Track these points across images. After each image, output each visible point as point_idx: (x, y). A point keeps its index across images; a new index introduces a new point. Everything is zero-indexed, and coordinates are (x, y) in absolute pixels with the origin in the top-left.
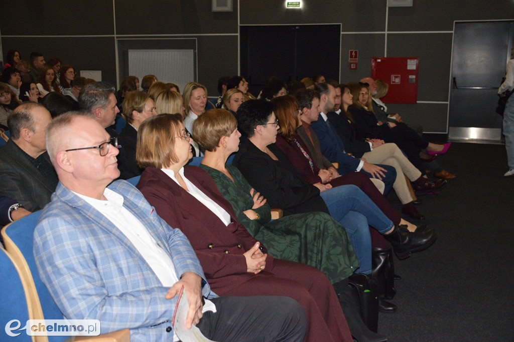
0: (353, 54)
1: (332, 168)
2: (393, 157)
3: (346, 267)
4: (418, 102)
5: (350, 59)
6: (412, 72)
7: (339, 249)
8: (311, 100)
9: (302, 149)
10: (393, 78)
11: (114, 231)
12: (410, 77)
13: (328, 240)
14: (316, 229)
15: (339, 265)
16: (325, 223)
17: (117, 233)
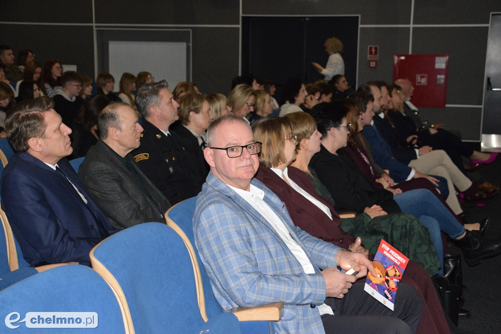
0: (373, 50)
1: (385, 174)
2: (442, 165)
3: (433, 265)
4: (447, 106)
5: (369, 56)
6: (440, 71)
7: (425, 248)
8: (366, 104)
9: (362, 154)
10: (419, 78)
11: (261, 219)
12: (439, 77)
13: (415, 239)
14: (402, 228)
15: (424, 263)
16: (411, 222)
17: (264, 221)
